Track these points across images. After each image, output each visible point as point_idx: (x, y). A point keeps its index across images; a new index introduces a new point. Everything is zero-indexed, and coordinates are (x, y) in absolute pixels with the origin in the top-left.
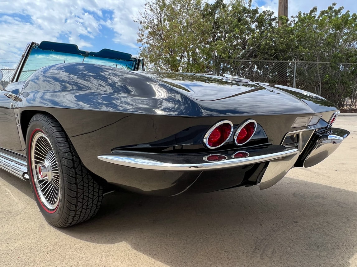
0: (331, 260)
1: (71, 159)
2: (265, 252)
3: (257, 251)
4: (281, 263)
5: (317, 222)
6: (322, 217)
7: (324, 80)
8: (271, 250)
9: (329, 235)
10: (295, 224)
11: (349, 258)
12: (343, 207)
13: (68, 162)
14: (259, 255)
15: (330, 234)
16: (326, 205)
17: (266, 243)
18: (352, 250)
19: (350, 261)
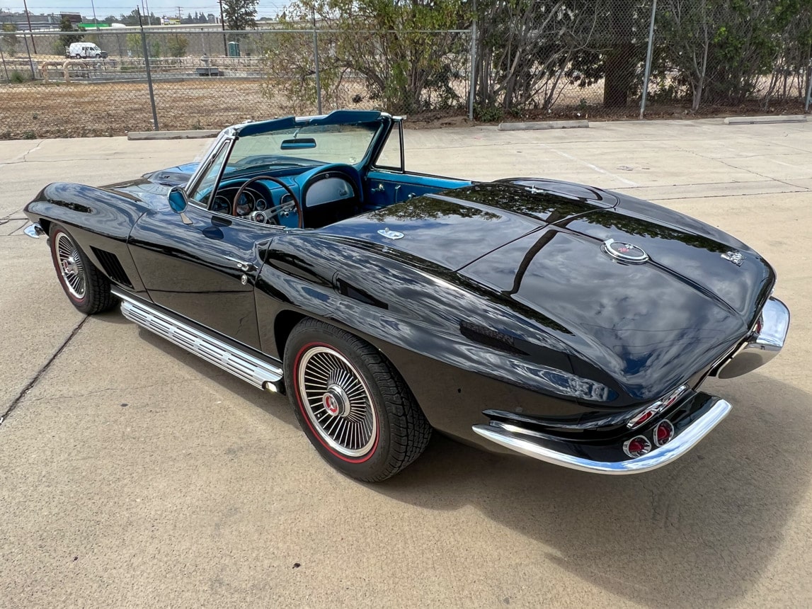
0: (758, 530)
1: (400, 403)
2: (669, 518)
3: (658, 517)
4: (694, 537)
5: (732, 457)
6: (737, 447)
7: (716, 40)
8: (675, 515)
9: (751, 484)
10: (700, 463)
11: (781, 526)
12: (767, 422)
13: (396, 408)
14: (662, 525)
15: (753, 481)
16: (742, 417)
17: (667, 503)
18: (784, 511)
19: (783, 533)
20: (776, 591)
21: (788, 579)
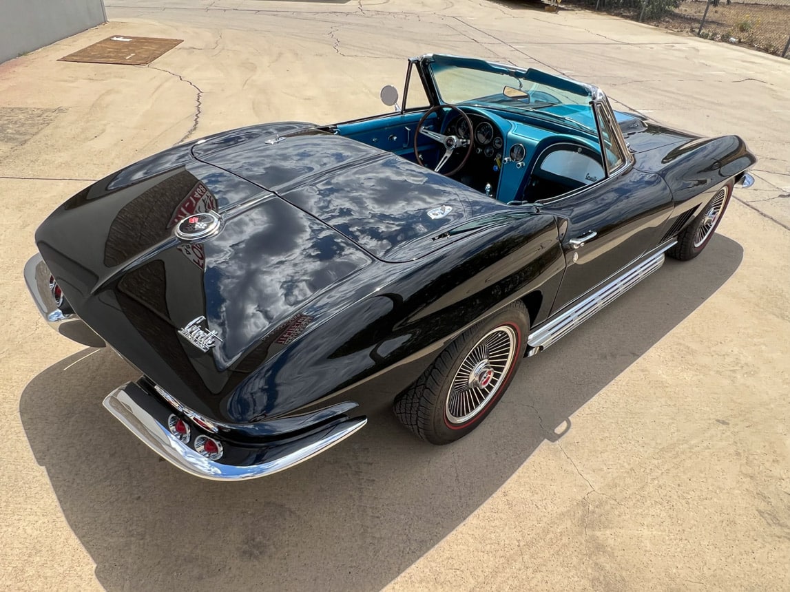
0: (58, 453)
11: (49, 471)
19: (43, 468)
20: (7, 431)
21: (8, 444)
